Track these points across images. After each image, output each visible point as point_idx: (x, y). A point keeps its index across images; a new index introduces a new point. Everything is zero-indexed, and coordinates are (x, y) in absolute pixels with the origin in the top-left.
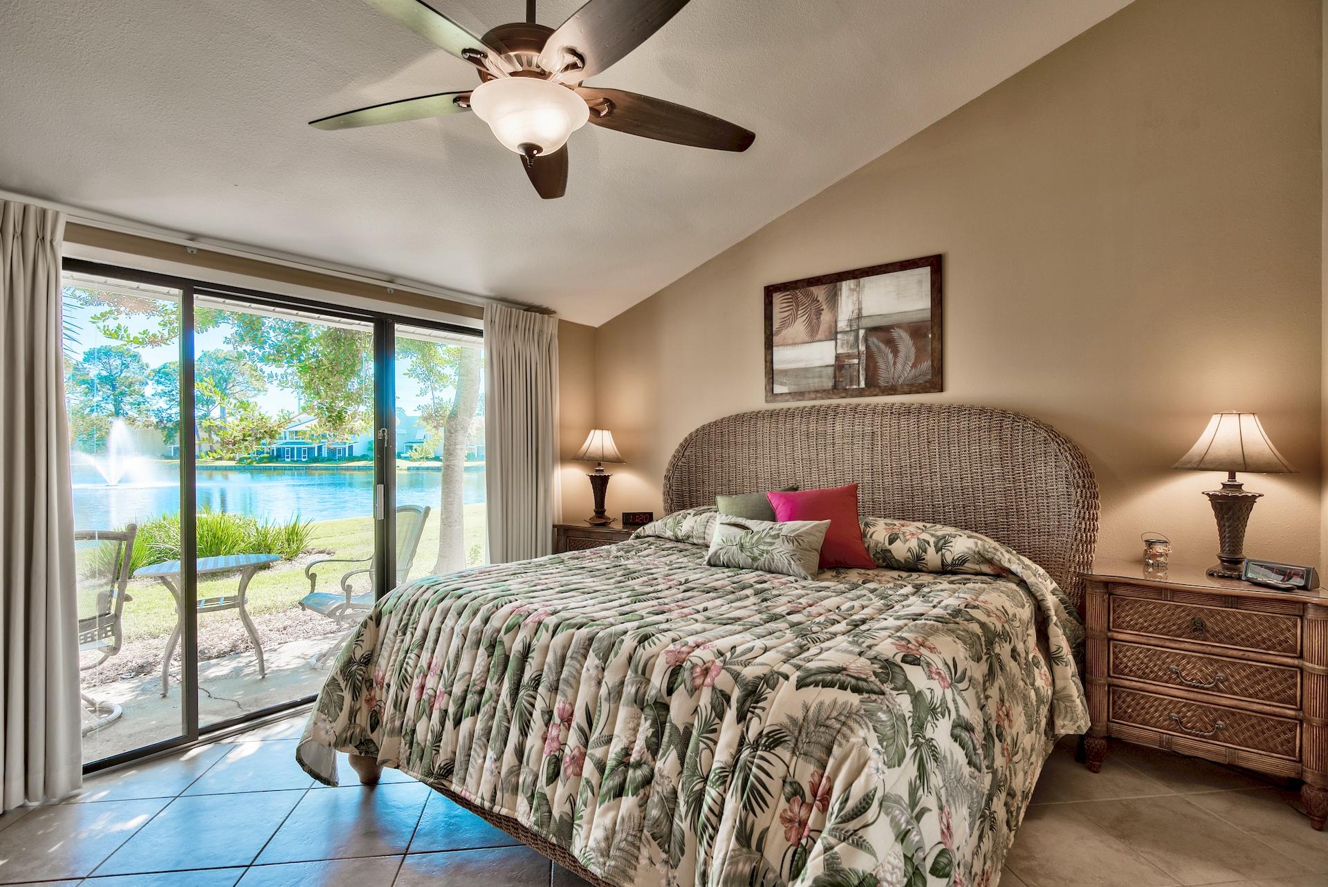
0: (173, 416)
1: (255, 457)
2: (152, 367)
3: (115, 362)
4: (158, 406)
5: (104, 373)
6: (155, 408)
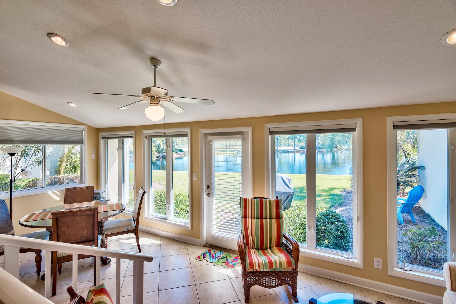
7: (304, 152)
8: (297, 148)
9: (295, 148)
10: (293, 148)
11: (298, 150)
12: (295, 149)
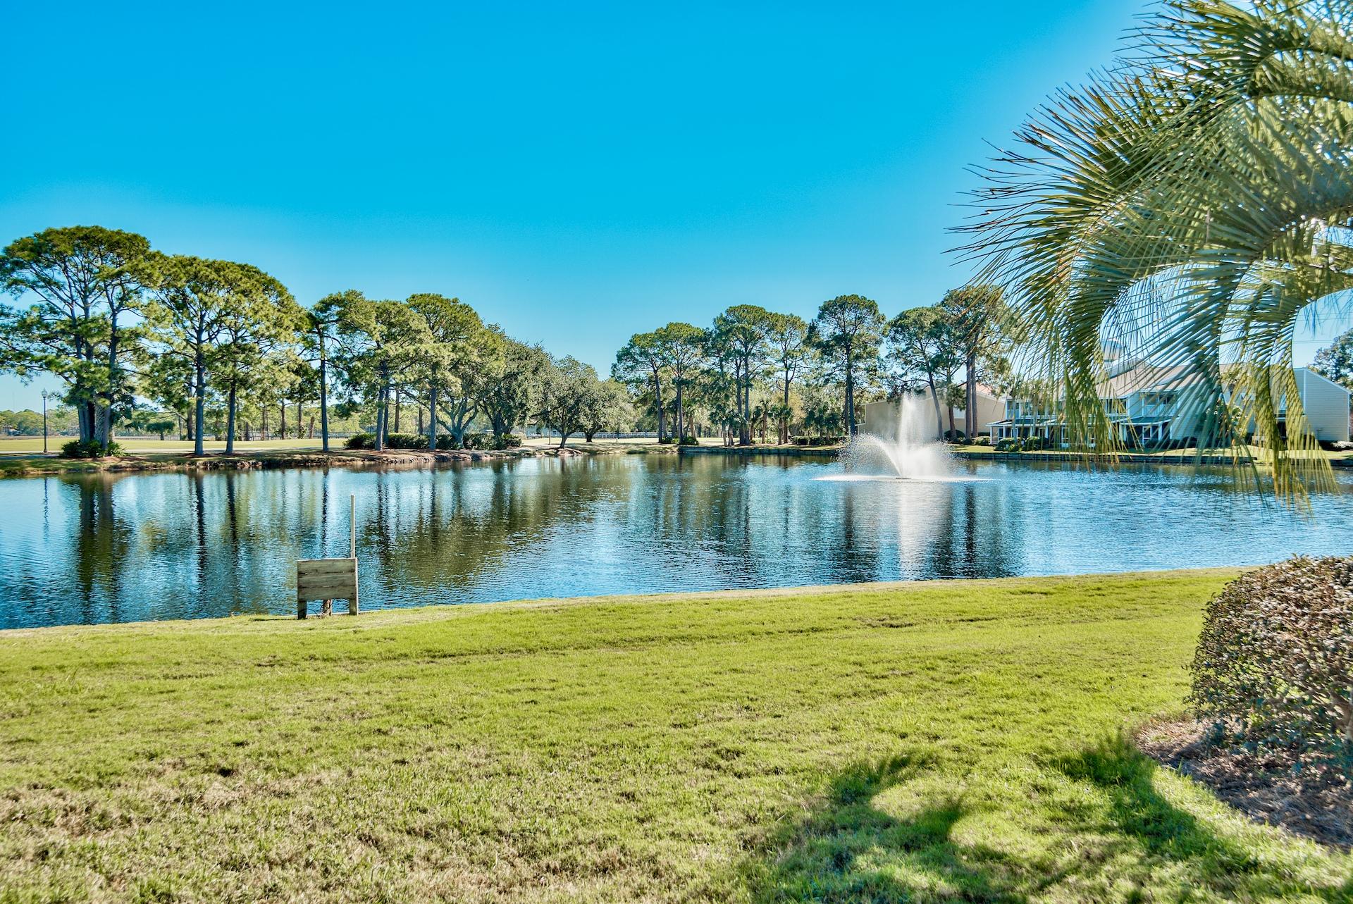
0: (909, 383)
1: (1019, 441)
2: (888, 320)
3: (850, 316)
4: (892, 372)
5: (838, 332)
6: (889, 373)
7: (374, 465)
8: (336, 443)
9: (325, 443)
10: (317, 443)
11: (342, 454)
12: (326, 450)
